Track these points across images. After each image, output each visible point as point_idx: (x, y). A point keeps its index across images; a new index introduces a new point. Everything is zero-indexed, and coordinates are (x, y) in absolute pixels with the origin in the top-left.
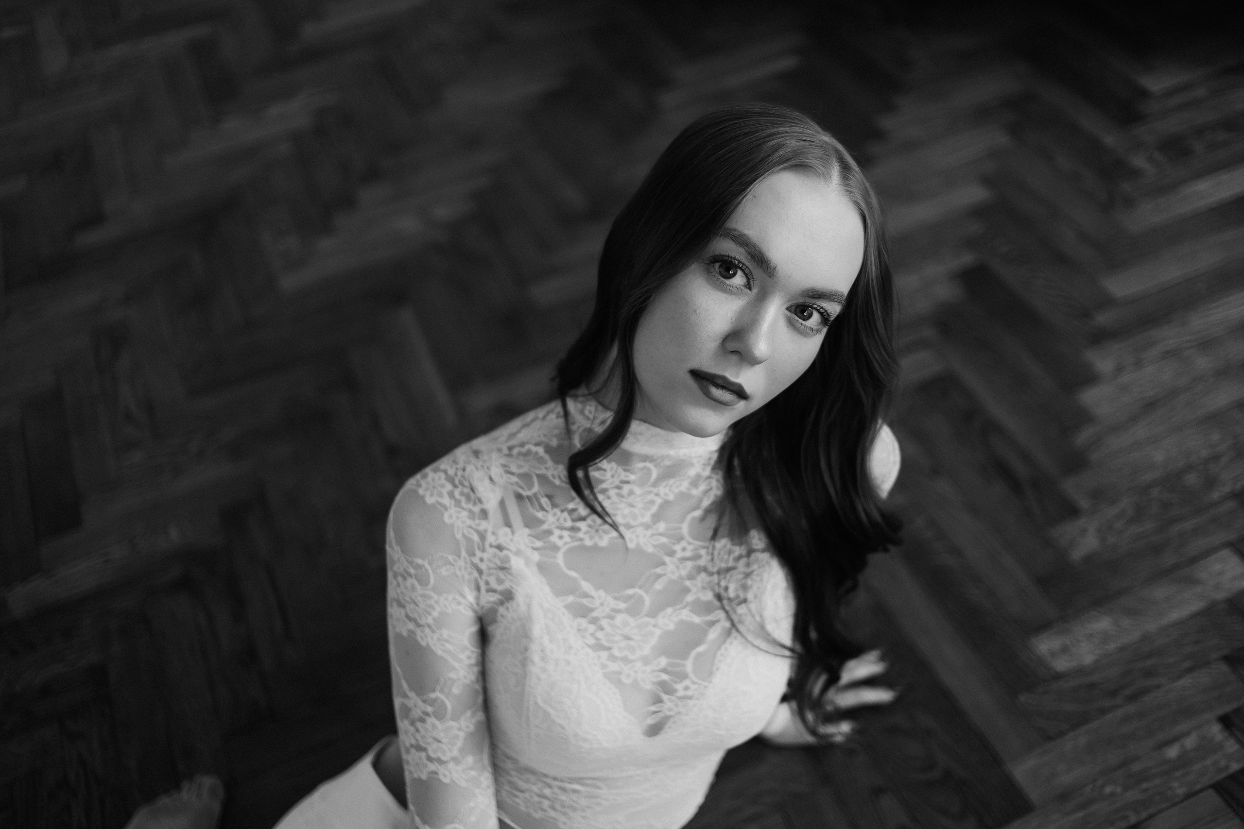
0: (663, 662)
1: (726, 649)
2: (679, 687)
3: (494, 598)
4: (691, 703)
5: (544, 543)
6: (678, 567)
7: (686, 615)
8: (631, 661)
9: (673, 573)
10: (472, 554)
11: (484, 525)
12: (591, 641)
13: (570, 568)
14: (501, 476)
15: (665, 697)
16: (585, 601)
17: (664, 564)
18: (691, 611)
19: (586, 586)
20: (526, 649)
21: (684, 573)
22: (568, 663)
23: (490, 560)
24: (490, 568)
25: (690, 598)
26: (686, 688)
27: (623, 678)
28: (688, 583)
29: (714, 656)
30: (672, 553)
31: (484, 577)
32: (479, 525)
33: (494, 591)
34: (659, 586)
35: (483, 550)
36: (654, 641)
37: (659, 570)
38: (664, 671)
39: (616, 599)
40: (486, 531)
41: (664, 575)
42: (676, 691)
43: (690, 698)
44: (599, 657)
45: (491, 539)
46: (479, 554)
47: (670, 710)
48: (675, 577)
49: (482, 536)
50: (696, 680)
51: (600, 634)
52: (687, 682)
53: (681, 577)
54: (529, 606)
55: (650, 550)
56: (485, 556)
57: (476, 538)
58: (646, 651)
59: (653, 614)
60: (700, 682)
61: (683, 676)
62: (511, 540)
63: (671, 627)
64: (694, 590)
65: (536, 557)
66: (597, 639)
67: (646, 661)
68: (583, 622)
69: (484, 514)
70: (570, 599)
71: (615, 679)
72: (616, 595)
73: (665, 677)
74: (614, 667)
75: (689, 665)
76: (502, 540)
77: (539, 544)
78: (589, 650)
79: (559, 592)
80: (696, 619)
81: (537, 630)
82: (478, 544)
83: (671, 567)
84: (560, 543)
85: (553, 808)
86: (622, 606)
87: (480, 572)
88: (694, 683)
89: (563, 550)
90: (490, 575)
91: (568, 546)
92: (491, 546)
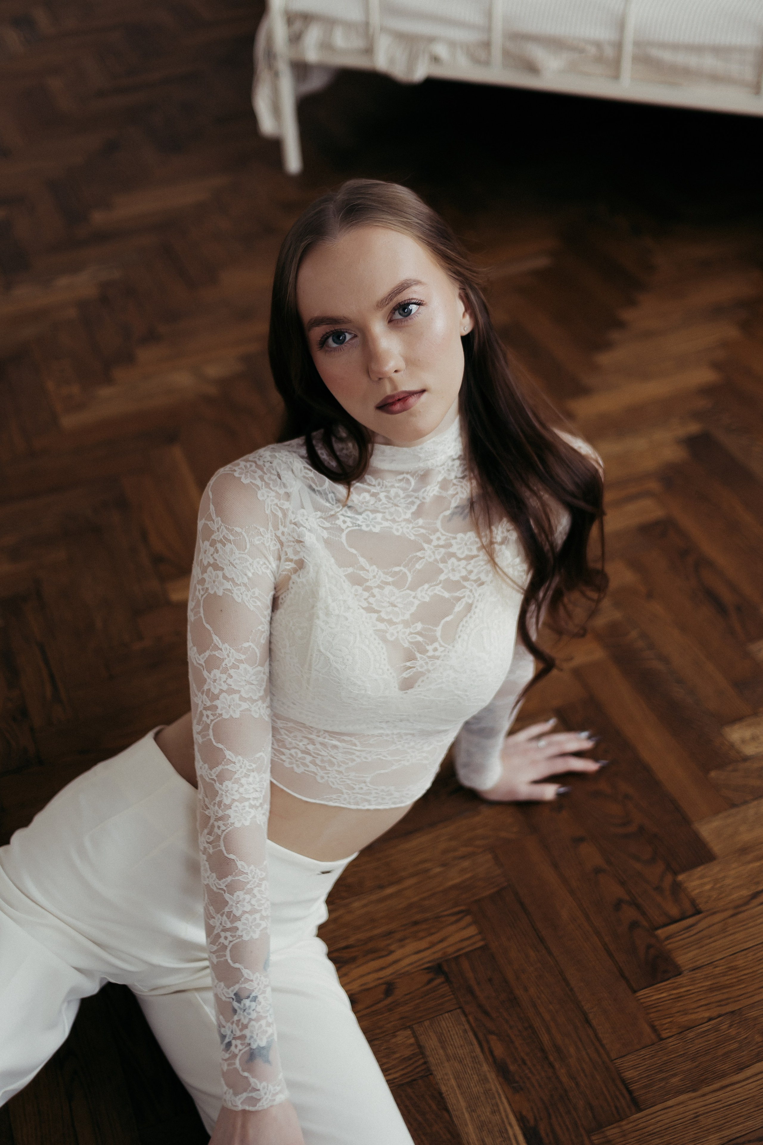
0: (419, 626)
1: (466, 622)
2: (430, 648)
3: (290, 566)
4: (438, 662)
5: (332, 524)
6: (434, 552)
7: (438, 590)
8: (395, 623)
9: (430, 557)
10: (276, 528)
11: (286, 505)
12: (365, 605)
13: (351, 547)
14: (301, 470)
15: (418, 655)
16: (361, 573)
17: (424, 549)
18: (443, 588)
19: (362, 561)
20: (313, 607)
21: (438, 557)
22: (347, 619)
24: (289, 541)
25: (442, 577)
26: (435, 650)
27: (388, 636)
28: (441, 565)
29: (458, 626)
30: (429, 542)
32: (283, 504)
33: (291, 560)
34: (418, 566)
35: (284, 527)
36: (413, 609)
37: (419, 554)
38: (419, 633)
39: (384, 573)
40: (288, 510)
41: (424, 558)
42: (427, 651)
43: (438, 658)
44: (371, 617)
45: (291, 516)
46: (281, 528)
47: (421, 666)
48: (431, 560)
49: (285, 515)
50: (443, 644)
51: (372, 600)
52: (436, 645)
53: (436, 560)
54: (317, 573)
55: (413, 538)
56: (286, 530)
57: (280, 514)
58: (407, 616)
59: (413, 587)
60: (446, 646)
61: (434, 640)
62: (307, 520)
63: (427, 599)
64: (446, 571)
65: (325, 534)
66: (369, 603)
67: (407, 624)
68: (360, 589)
69: (288, 495)
70: (350, 570)
71: (382, 635)
72: (386, 570)
73: (420, 639)
74: (381, 626)
75: (439, 631)
76: (299, 519)
77: (327, 525)
78: (362, 611)
79: (341, 564)
80: (446, 595)
81: (322, 592)
82: (281, 519)
83: (429, 552)
84: (344, 526)
86: (390, 579)
88: (441, 646)
89: (345, 532)
90: (289, 546)
91: (349, 529)
92: (291, 523)
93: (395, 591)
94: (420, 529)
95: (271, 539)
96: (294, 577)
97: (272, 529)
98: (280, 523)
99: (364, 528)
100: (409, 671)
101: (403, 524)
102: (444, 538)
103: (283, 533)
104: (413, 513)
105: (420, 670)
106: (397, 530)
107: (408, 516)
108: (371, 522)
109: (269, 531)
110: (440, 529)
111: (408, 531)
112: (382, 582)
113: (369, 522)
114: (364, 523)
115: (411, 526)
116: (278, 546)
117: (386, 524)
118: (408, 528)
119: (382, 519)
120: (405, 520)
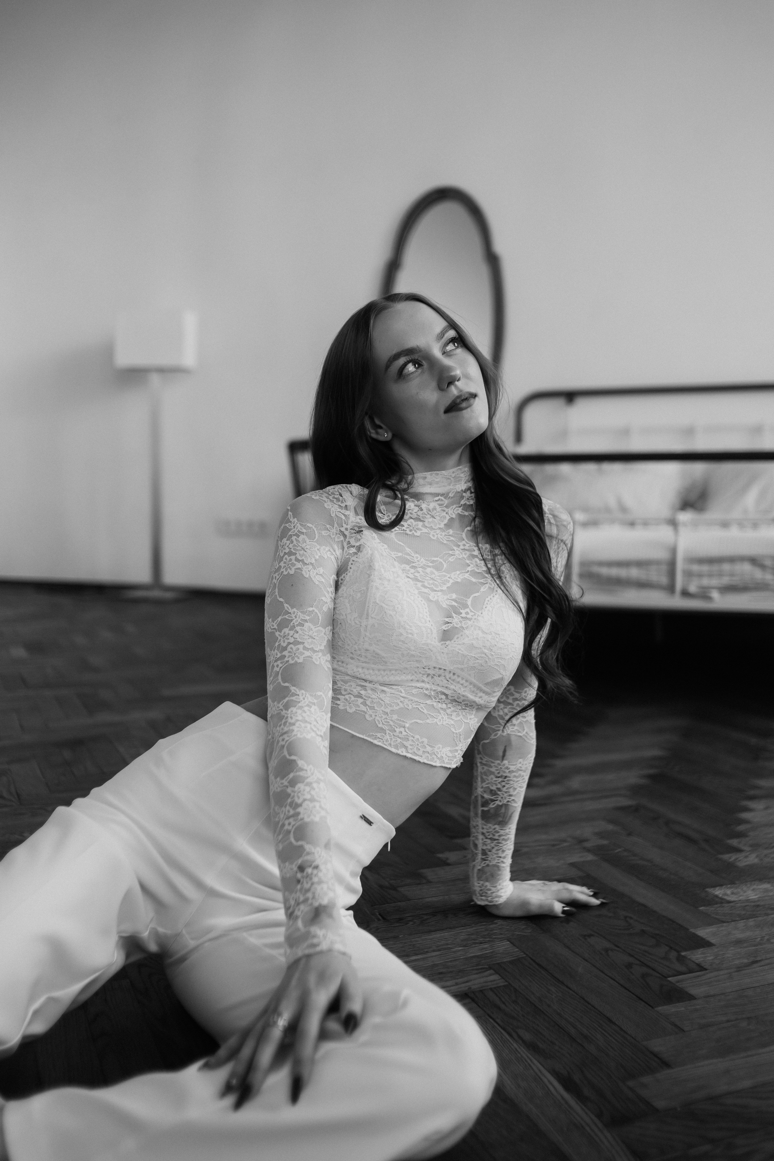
19: (408, 550)
23: (352, 529)
25: (469, 569)
26: (467, 613)
31: (347, 540)
38: (453, 600)
46: (345, 526)
52: (467, 610)
57: (343, 518)
70: (400, 554)
73: (454, 603)
85: (364, 704)
87: (345, 536)
90: (352, 537)
93: (434, 571)
94: (450, 537)
95: (336, 533)
96: (354, 558)
97: (337, 526)
98: (344, 523)
99: (408, 532)
100: (447, 625)
101: (438, 531)
102: (468, 545)
103: (347, 529)
104: (445, 525)
105: (455, 626)
106: (434, 536)
107: (442, 526)
108: (413, 528)
109: (334, 528)
110: (465, 539)
111: (441, 537)
112: (424, 565)
113: (411, 528)
114: (408, 529)
115: (444, 534)
116: (342, 538)
117: (425, 530)
118: (441, 535)
119: (422, 526)
120: (440, 528)
